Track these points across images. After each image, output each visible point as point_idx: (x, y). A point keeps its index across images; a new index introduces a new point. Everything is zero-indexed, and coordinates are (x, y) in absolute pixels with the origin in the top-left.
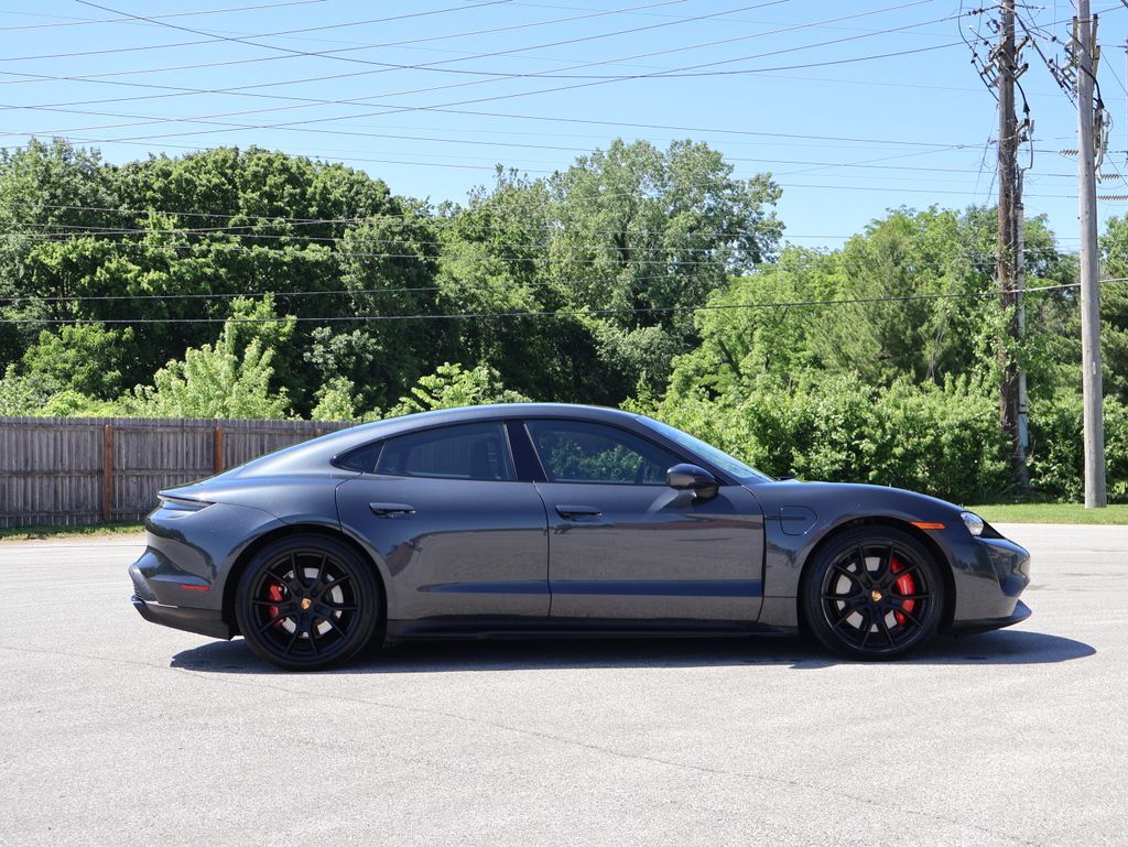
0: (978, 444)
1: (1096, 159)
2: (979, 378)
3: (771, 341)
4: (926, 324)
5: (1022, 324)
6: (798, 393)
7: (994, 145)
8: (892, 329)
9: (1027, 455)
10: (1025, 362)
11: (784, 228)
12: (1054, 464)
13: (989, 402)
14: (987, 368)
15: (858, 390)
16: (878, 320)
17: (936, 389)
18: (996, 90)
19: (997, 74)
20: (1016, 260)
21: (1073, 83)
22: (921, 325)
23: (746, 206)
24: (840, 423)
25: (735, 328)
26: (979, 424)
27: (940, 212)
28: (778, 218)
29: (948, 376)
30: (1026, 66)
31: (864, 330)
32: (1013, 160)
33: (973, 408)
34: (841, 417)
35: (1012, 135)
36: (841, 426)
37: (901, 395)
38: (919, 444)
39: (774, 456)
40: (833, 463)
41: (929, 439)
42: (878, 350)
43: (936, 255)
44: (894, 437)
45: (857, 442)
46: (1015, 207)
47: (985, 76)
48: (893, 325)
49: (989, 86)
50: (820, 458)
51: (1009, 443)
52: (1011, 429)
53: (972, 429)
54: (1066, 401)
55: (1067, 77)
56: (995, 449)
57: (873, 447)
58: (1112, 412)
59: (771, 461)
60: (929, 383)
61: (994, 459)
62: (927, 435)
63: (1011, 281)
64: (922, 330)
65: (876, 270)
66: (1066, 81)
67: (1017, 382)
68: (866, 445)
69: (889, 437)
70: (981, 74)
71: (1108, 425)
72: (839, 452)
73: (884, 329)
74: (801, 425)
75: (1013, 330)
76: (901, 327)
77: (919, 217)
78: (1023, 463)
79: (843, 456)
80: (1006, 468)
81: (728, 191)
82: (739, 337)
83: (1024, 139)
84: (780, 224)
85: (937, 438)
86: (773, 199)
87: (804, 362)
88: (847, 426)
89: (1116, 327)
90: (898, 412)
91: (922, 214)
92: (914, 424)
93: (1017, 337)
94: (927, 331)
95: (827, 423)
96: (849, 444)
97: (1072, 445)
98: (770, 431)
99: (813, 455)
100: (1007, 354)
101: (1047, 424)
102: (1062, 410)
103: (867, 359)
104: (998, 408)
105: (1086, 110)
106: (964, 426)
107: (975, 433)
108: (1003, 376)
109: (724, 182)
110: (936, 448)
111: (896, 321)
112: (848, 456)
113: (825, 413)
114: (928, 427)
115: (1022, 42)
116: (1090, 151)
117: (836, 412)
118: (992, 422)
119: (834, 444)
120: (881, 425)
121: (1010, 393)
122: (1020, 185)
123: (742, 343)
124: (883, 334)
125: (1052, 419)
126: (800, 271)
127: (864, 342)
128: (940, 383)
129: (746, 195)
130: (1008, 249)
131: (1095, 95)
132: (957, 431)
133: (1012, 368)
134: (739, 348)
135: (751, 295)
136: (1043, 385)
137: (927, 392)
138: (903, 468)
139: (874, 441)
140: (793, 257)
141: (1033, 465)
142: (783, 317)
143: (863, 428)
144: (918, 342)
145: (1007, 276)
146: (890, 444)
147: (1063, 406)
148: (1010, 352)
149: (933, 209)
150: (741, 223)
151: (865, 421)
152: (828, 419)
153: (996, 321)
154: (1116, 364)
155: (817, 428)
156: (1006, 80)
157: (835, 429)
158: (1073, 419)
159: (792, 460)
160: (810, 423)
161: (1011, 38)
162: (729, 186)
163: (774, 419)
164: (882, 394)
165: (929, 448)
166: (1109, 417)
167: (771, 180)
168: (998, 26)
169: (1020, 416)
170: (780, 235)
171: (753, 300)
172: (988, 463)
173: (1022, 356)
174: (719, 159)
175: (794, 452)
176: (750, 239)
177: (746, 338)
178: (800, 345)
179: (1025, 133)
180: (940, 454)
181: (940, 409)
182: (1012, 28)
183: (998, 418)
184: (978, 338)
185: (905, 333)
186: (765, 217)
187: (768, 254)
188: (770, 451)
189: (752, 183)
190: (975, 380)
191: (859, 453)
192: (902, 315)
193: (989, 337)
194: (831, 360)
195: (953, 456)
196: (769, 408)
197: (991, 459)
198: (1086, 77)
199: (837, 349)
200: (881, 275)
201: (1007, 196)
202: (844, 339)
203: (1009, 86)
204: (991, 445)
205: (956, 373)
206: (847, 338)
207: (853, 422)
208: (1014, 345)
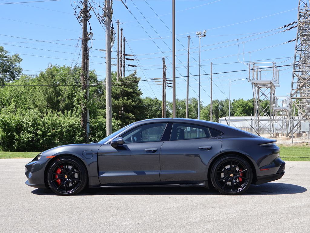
0: (74, 132)
1: (111, 45)
2: (75, 111)
3: (17, 102)
4: (61, 96)
5: (88, 95)
6: (17, 115)
7: (81, 40)
8: (50, 98)
9: (89, 135)
10: (89, 107)
11: (22, 70)
12: (97, 138)
13: (78, 119)
14: (78, 108)
15: (37, 114)
16: (46, 95)
17: (62, 115)
18: (82, 24)
19: (82, 18)
20: (87, 75)
21: (104, 21)
22: (59, 97)
23: (11, 63)
24: (31, 125)
25: (6, 98)
26: (75, 126)
27: (66, 67)
28: (20, 67)
29: (66, 111)
30: (91, 16)
31: (42, 98)
32: (86, 45)
33: (73, 120)
34: (31, 123)
35: (86, 37)
36: (31, 126)
37: (51, 116)
38: (56, 132)
39: (8, 135)
40: (28, 138)
41: (59, 130)
42: (46, 104)
43: (65, 79)
44: (48, 129)
45: (36, 131)
46: (87, 59)
47: (78, 19)
48: (51, 96)
49: (80, 22)
50: (24, 136)
51: (84, 131)
52: (85, 127)
53: (73, 127)
54: (101, 119)
55: (103, 20)
56: (80, 133)
57: (41, 133)
58: (114, 122)
59: (7, 137)
60: (60, 113)
61: (79, 136)
62: (59, 129)
63: (85, 82)
64: (59, 98)
65: (46, 80)
66: (103, 21)
67: (86, 113)
68: (39, 132)
69: (46, 129)
70: (77, 18)
71: (113, 126)
72: (30, 134)
73: (48, 98)
74: (18, 125)
75: (85, 97)
76: (53, 97)
77: (60, 68)
78: (88, 138)
79: (31, 136)
80: (83, 139)
81: (6, 58)
82: (7, 100)
83: (90, 39)
84: (21, 69)
85: (62, 130)
86: (19, 62)
87: (26, 108)
88: (33, 126)
89: (114, 99)
90: (49, 122)
91: (61, 68)
92: (55, 125)
93: (87, 99)
94: (61, 99)
95: (26, 125)
96: (33, 132)
97: (102, 132)
98: (7, 127)
99: (21, 135)
100: (84, 104)
101: (95, 126)
102: (100, 122)
103: (43, 106)
104: (81, 121)
105: (108, 30)
106: (70, 126)
107: (74, 128)
108: (82, 111)
109: (5, 56)
110: (61, 133)
111: (52, 95)
112: (33, 136)
113: (26, 121)
114: (59, 127)
115: (90, 8)
116: (109, 42)
117: (29, 121)
118: (79, 125)
119: (28, 132)
120: (44, 125)
121: (84, 116)
122: (88, 52)
123: (8, 102)
124: (48, 99)
125: (97, 124)
126: (26, 82)
127: (42, 101)
128: (63, 112)
129: (11, 60)
130: (84, 72)
131: (111, 26)
132: (68, 128)
133: (85, 109)
134: (7, 104)
135: (11, 88)
136: (94, 115)
137: (59, 115)
138: (51, 139)
139: (41, 131)
140: (24, 78)
141: (91, 138)
142: (21, 95)
143: (38, 126)
144: (58, 102)
145: (84, 80)
146: (47, 132)
147: (100, 121)
148: (85, 103)
149: (64, 66)
150: (9, 68)
151: (39, 124)
152: (27, 123)
153: (81, 94)
154: (114, 110)
155: (23, 126)
156: (85, 20)
157: (29, 127)
158: (103, 124)
159: (14, 137)
160: (21, 125)
161: (86, 7)
162: (6, 57)
163: (8, 123)
164: (45, 116)
165: (59, 133)
166: (113, 124)
167: (19, 56)
168: (83, 3)
169: (87, 123)
170: (21, 72)
171: (11, 90)
172: (78, 138)
173: (88, 105)
174: (3, 49)
175: (15, 134)
176: (12, 73)
177: (9, 101)
178: (25, 103)
179: (90, 37)
180: (63, 135)
181: (63, 121)
182: (87, 4)
183: (81, 124)
184: (75, 99)
185: (54, 99)
186: (17, 67)
187: (17, 77)
188: (7, 134)
189: (13, 57)
190: (74, 112)
191: (37, 134)
192: (53, 93)
193: (78, 99)
194: (32, 106)
195: (67, 135)
196: (7, 119)
197: (78, 137)
198: (108, 19)
199: (34, 103)
200: (48, 81)
201: (84, 56)
202: (36, 100)
203: (85, 22)
204: (79, 132)
205: (68, 110)
206: (37, 100)
207: (35, 124)
208: (86, 101)
